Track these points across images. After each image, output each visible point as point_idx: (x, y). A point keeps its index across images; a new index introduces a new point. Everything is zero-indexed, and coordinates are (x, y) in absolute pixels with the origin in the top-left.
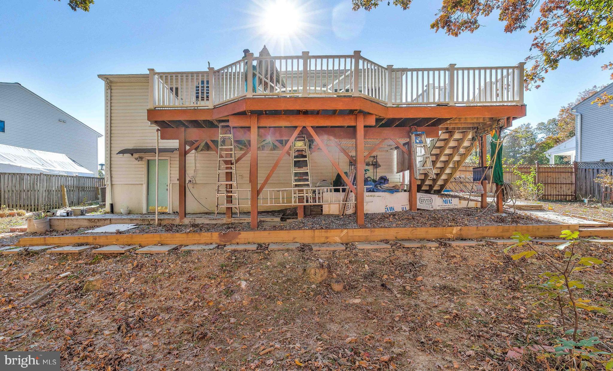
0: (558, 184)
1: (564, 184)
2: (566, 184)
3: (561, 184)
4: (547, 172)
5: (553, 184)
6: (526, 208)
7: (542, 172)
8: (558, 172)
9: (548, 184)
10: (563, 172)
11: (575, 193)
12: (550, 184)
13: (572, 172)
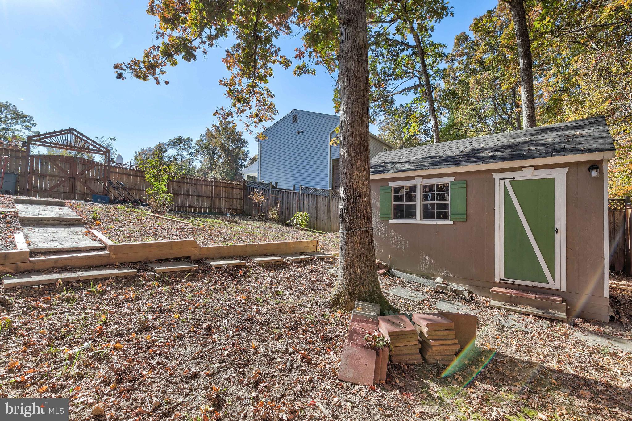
0: (231, 198)
1: (235, 199)
2: (237, 199)
3: (233, 198)
4: (223, 187)
5: (227, 198)
6: (50, 222)
7: (218, 186)
8: (231, 188)
9: (223, 198)
10: (235, 188)
11: (243, 207)
12: (225, 198)
13: (242, 189)
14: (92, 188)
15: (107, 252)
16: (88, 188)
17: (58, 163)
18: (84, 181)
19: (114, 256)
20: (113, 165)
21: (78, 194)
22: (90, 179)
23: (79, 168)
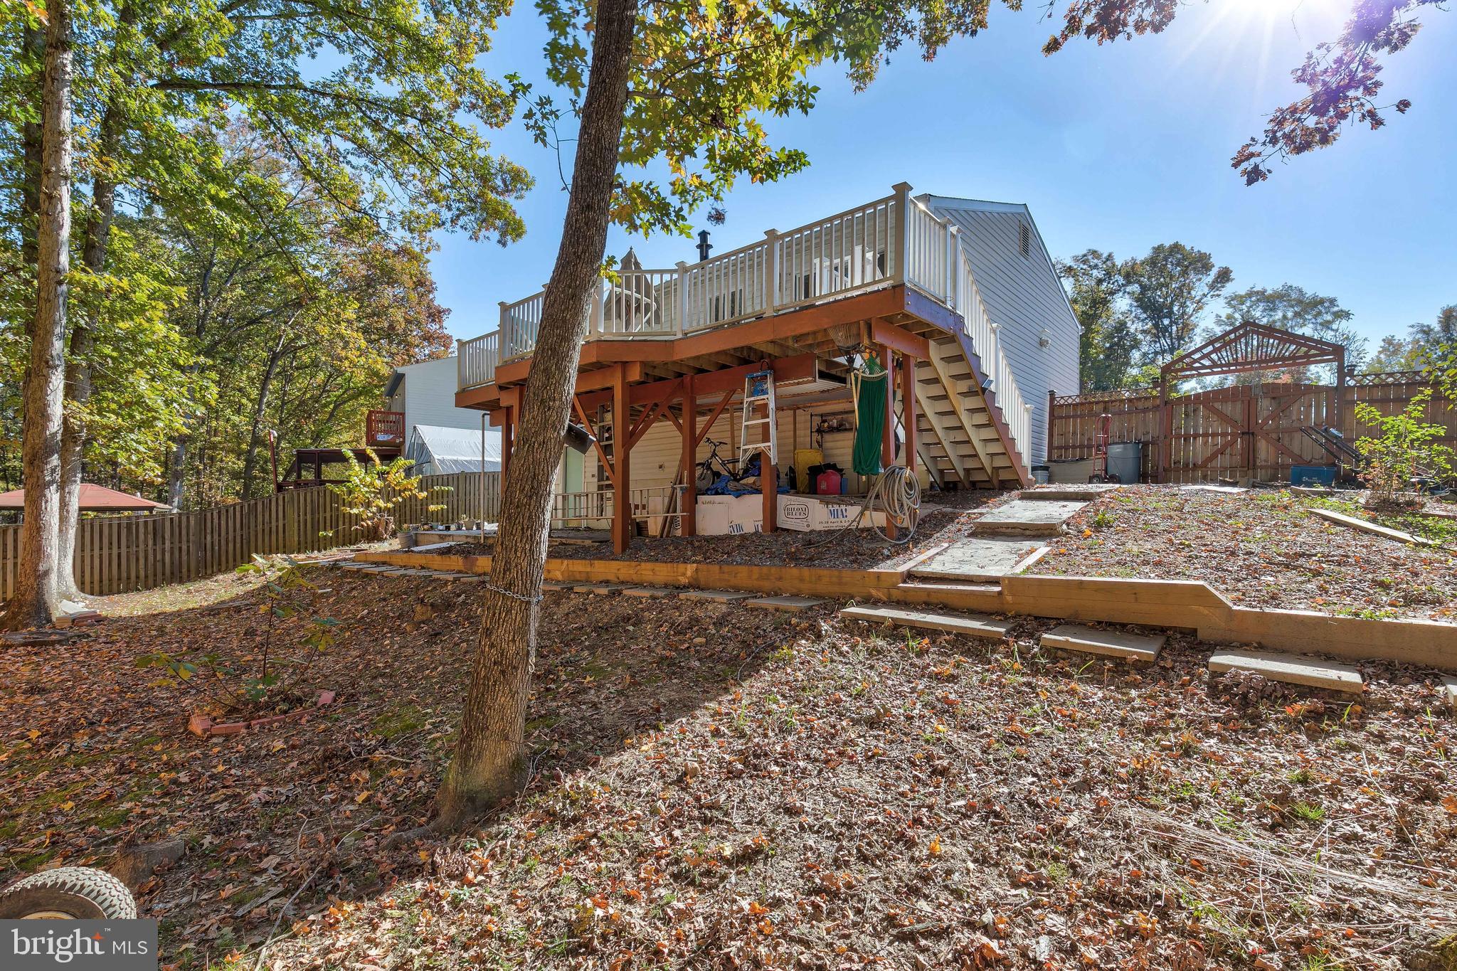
6: (1009, 530)
14: (1297, 451)
15: (998, 589)
16: (1285, 451)
17: (1218, 405)
18: (1274, 436)
19: (1009, 598)
20: (1352, 383)
21: (1261, 467)
22: (1290, 431)
23: (1265, 406)
